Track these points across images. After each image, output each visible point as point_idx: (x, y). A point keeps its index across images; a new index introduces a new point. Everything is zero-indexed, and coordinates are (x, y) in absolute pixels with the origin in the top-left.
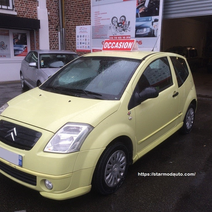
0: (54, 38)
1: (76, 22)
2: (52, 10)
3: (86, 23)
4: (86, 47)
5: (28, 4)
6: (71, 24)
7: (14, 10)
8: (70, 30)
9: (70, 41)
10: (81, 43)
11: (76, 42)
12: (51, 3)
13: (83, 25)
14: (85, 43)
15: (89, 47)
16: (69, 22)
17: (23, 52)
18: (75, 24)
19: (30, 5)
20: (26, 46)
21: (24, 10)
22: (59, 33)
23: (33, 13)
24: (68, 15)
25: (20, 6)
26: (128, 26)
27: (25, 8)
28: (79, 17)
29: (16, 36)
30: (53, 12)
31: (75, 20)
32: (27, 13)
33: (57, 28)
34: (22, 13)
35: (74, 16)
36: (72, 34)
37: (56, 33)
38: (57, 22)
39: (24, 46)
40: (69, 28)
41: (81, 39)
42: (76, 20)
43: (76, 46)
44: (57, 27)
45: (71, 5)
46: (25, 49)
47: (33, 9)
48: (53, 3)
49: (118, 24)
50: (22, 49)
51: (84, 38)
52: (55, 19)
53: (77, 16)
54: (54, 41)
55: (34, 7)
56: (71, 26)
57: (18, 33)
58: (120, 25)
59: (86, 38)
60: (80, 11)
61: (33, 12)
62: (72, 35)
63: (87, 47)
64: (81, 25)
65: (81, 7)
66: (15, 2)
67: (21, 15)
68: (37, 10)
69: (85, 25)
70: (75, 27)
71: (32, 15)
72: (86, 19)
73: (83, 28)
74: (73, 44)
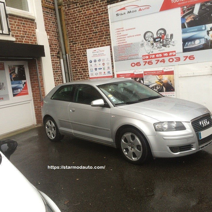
0: (57, 67)
1: (86, 44)
2: (51, 33)
3: (102, 44)
4: (104, 73)
5: (25, 27)
6: (78, 47)
7: (11, 34)
8: (76, 55)
9: (78, 69)
10: (96, 69)
11: (88, 69)
12: (49, 24)
13: (98, 47)
14: (103, 68)
15: (109, 72)
16: (75, 45)
17: (23, 89)
18: (85, 46)
19: (28, 27)
20: (25, 81)
21: (22, 35)
22: (62, 60)
23: (32, 38)
24: (72, 37)
25: (17, 29)
26: (170, 40)
27: (23, 31)
28: (89, 39)
29: (13, 70)
30: (53, 36)
31: (83, 42)
32: (26, 38)
33: (58, 55)
34: (20, 39)
35: (82, 38)
36: (81, 59)
37: (58, 61)
38: (58, 47)
39: (23, 81)
40: (75, 53)
41: (96, 65)
42: (86, 41)
43: (88, 73)
44: (58, 53)
45: (76, 25)
46: (24, 85)
47: (31, 33)
48: (51, 24)
49: (154, 40)
50: (21, 86)
51: (101, 63)
52: (55, 44)
53: (87, 37)
54: (57, 72)
55: (32, 30)
56: (78, 50)
57: (14, 65)
58: (157, 40)
59: (103, 62)
60: (90, 31)
61: (32, 36)
62: (82, 61)
63: (106, 73)
64: (95, 47)
65: (91, 26)
66: (10, 24)
67: (19, 41)
68: (35, 33)
69: (101, 46)
70: (86, 51)
71: (31, 40)
72: (102, 39)
73: (97, 51)
74: (83, 72)
